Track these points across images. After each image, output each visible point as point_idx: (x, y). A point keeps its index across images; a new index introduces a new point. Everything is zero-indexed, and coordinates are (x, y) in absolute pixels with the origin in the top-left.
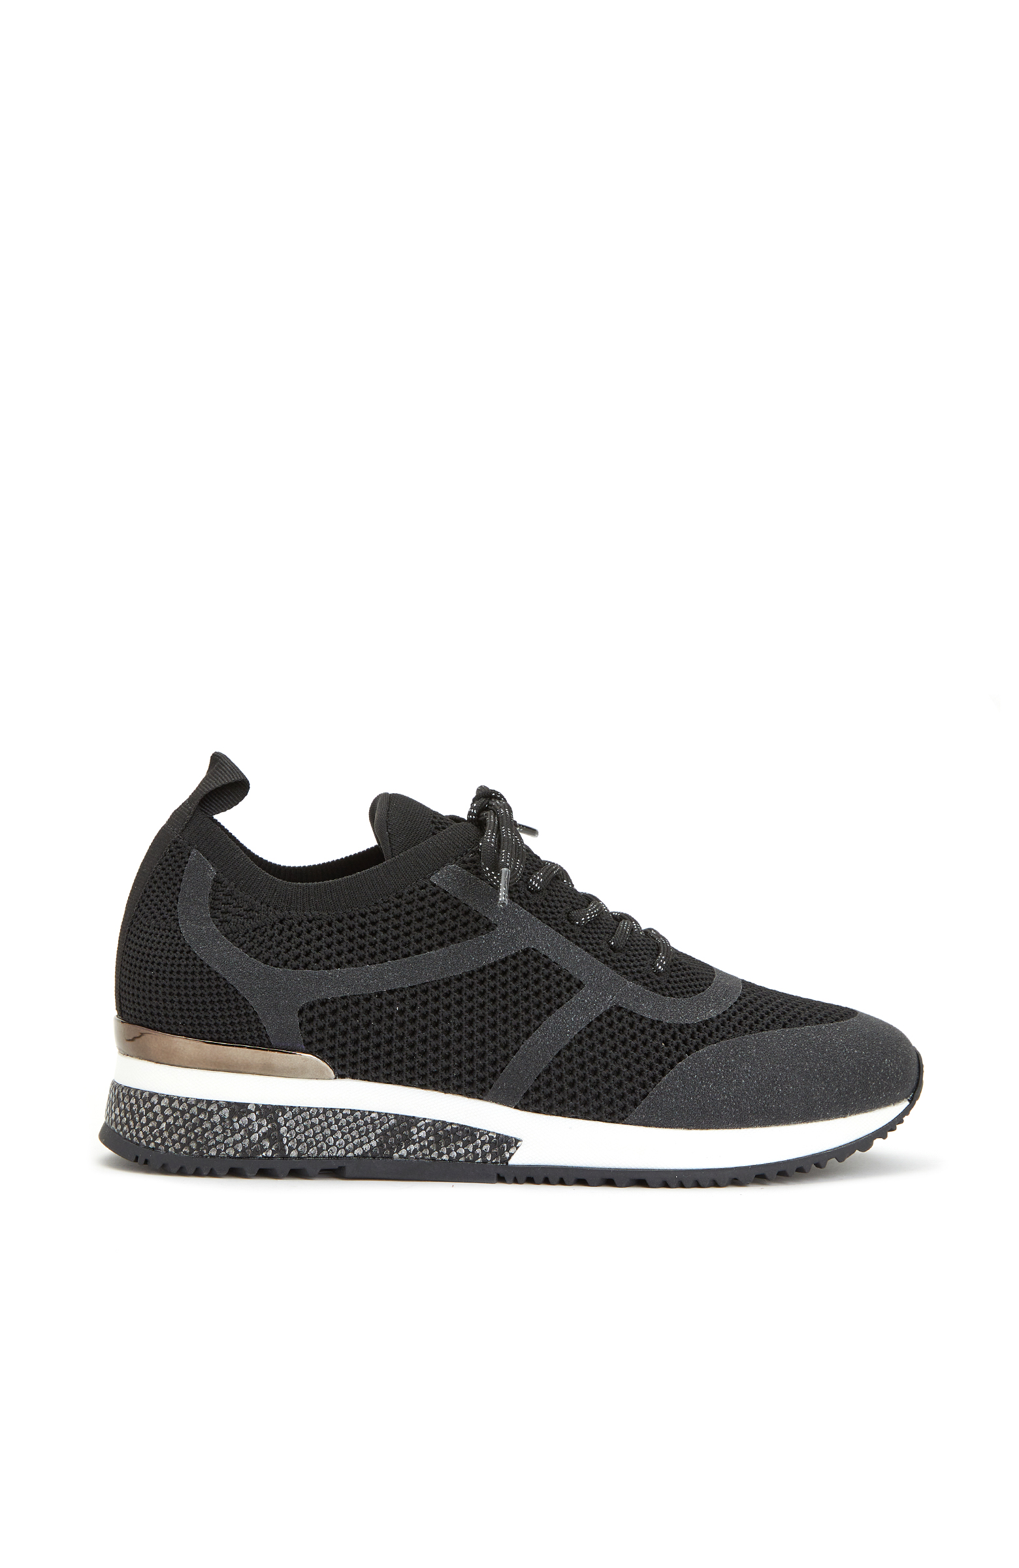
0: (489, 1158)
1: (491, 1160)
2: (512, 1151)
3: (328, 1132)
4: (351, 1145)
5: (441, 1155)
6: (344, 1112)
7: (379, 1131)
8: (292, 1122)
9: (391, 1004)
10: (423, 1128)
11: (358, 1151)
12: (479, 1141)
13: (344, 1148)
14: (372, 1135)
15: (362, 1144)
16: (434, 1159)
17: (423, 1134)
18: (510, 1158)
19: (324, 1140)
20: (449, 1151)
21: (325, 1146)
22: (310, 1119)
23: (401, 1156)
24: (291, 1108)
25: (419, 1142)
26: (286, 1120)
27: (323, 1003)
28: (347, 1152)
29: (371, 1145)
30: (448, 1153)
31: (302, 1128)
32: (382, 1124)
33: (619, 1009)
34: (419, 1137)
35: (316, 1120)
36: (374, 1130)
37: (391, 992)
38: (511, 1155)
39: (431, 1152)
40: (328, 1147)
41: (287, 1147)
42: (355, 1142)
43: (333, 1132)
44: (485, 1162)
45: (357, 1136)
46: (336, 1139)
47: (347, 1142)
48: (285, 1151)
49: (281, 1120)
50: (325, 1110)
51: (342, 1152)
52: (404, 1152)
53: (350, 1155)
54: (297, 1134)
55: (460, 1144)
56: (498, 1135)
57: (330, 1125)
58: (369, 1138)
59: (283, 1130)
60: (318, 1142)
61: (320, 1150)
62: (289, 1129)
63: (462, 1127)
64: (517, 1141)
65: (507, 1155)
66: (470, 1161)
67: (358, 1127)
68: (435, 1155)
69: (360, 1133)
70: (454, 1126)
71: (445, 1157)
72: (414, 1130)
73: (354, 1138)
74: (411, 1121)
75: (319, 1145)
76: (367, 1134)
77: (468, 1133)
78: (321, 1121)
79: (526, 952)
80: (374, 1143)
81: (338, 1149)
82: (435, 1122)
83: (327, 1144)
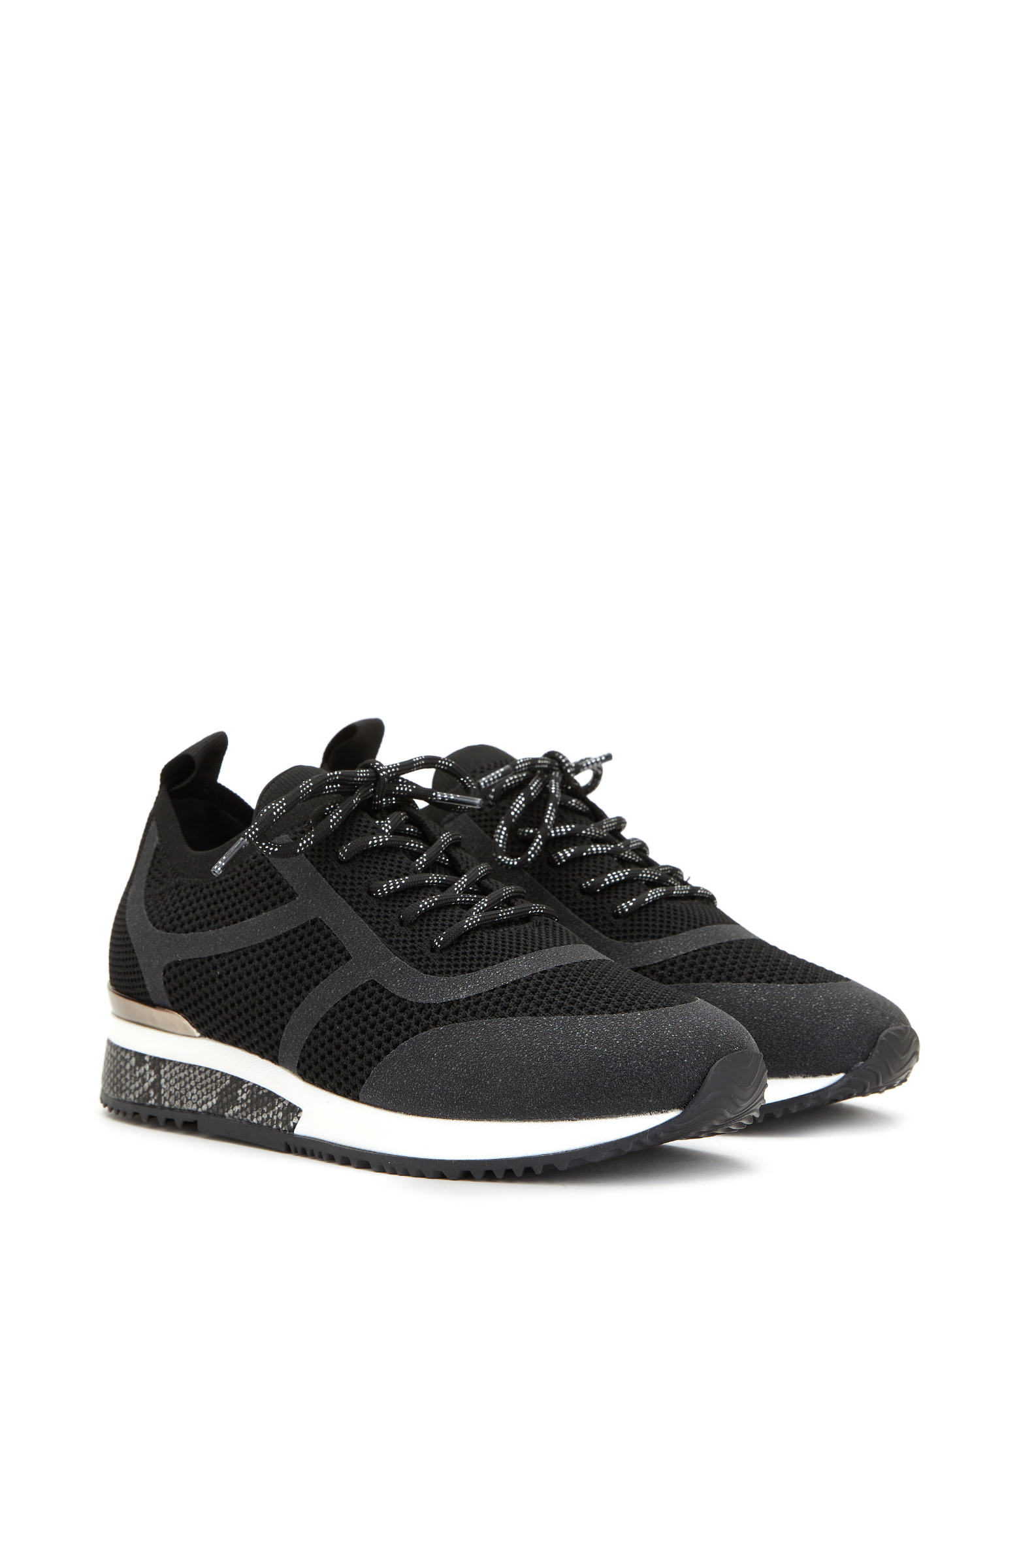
0: (280, 1126)
1: (282, 1128)
2: (295, 1120)
3: (188, 1087)
4: (200, 1101)
5: (252, 1118)
6: (200, 1069)
7: (219, 1090)
8: (168, 1075)
9: (215, 968)
10: (246, 1090)
11: (204, 1107)
12: (276, 1108)
13: (196, 1103)
14: (214, 1093)
15: (207, 1100)
16: (248, 1121)
17: (244, 1096)
18: (294, 1127)
19: (185, 1095)
20: (258, 1115)
21: (185, 1100)
22: (179, 1073)
23: (229, 1115)
24: (170, 1061)
25: (241, 1104)
26: (165, 1073)
27: (177, 964)
28: (198, 1107)
29: (213, 1103)
30: (257, 1117)
31: (173, 1081)
32: (221, 1083)
33: (375, 984)
34: (242, 1099)
35: (182, 1075)
36: (215, 1089)
37: (217, 956)
38: (295, 1125)
39: (247, 1114)
40: (187, 1100)
41: (163, 1098)
42: (205, 1097)
43: (192, 1087)
44: (278, 1129)
45: (205, 1093)
46: (193, 1094)
47: (199, 1098)
48: (161, 1100)
49: (162, 1072)
50: (190, 1066)
51: (194, 1107)
52: (231, 1112)
53: (200, 1110)
54: (171, 1086)
55: (265, 1109)
56: (290, 1103)
57: (190, 1080)
58: (212, 1096)
59: (163, 1081)
60: (181, 1095)
61: (182, 1103)
62: (166, 1081)
63: (270, 1092)
64: (300, 1111)
65: (292, 1125)
66: (269, 1127)
67: (207, 1084)
68: (249, 1117)
69: (207, 1090)
70: (265, 1091)
71: (255, 1121)
72: (240, 1092)
73: (203, 1095)
74: (237, 1082)
75: (182, 1098)
76: (211, 1092)
77: (271, 1098)
78: (185, 1076)
79: (314, 922)
80: (214, 1101)
81: (193, 1103)
82: (254, 1085)
83: (187, 1098)
